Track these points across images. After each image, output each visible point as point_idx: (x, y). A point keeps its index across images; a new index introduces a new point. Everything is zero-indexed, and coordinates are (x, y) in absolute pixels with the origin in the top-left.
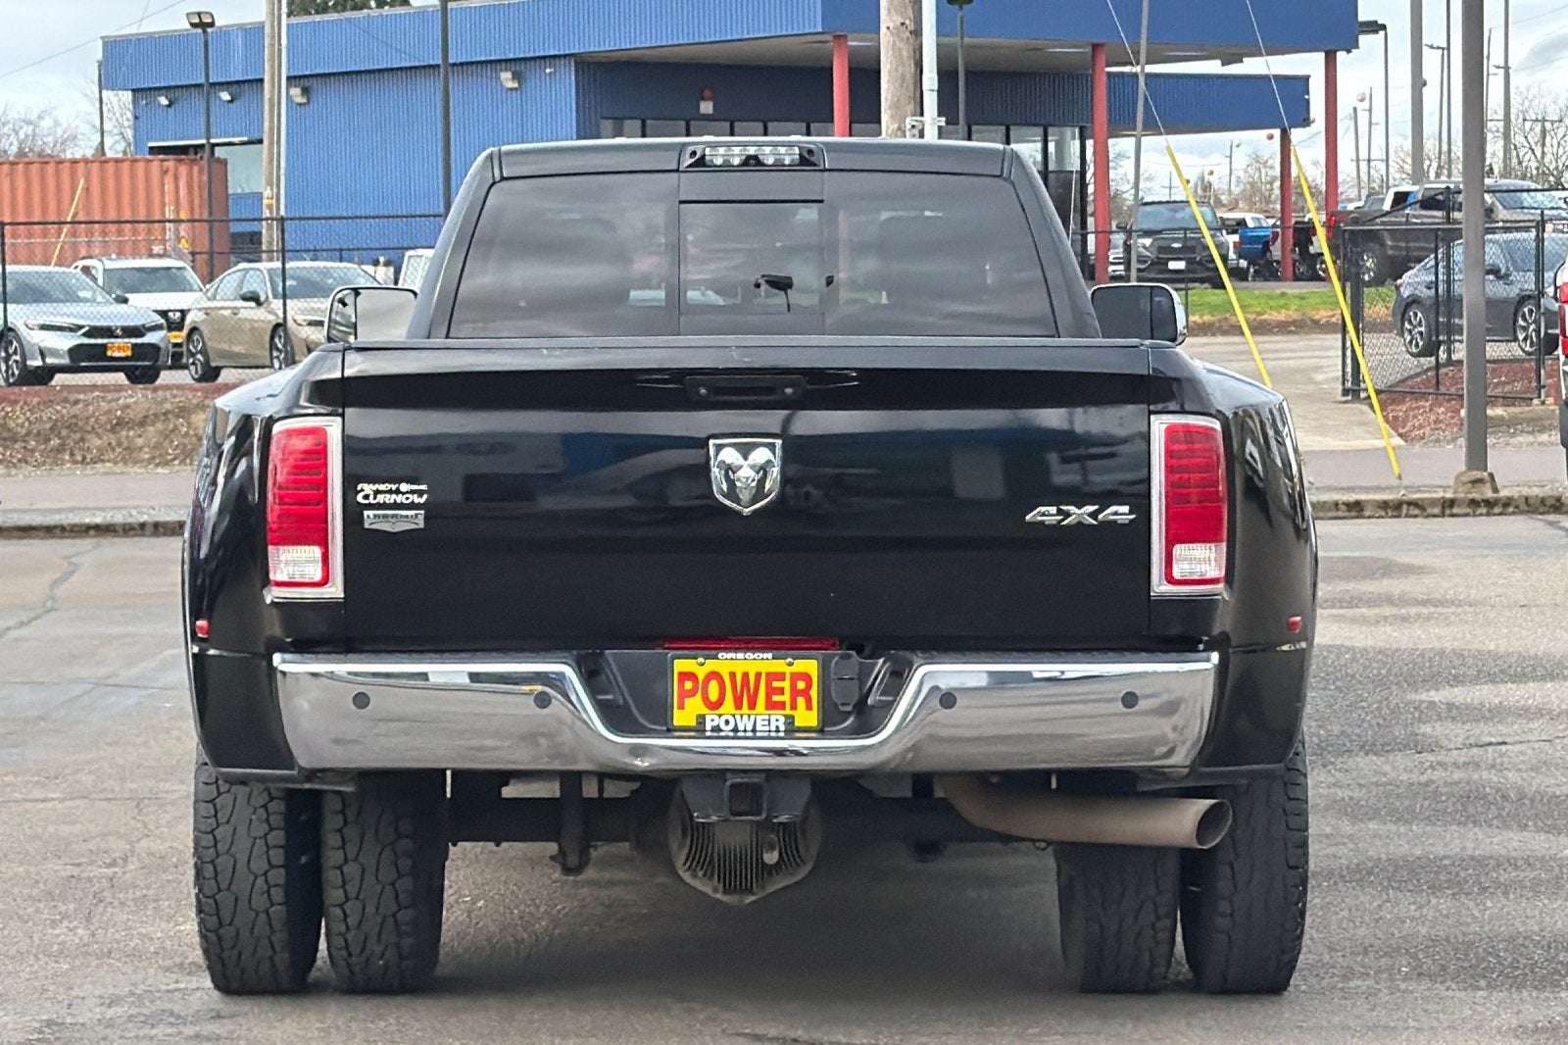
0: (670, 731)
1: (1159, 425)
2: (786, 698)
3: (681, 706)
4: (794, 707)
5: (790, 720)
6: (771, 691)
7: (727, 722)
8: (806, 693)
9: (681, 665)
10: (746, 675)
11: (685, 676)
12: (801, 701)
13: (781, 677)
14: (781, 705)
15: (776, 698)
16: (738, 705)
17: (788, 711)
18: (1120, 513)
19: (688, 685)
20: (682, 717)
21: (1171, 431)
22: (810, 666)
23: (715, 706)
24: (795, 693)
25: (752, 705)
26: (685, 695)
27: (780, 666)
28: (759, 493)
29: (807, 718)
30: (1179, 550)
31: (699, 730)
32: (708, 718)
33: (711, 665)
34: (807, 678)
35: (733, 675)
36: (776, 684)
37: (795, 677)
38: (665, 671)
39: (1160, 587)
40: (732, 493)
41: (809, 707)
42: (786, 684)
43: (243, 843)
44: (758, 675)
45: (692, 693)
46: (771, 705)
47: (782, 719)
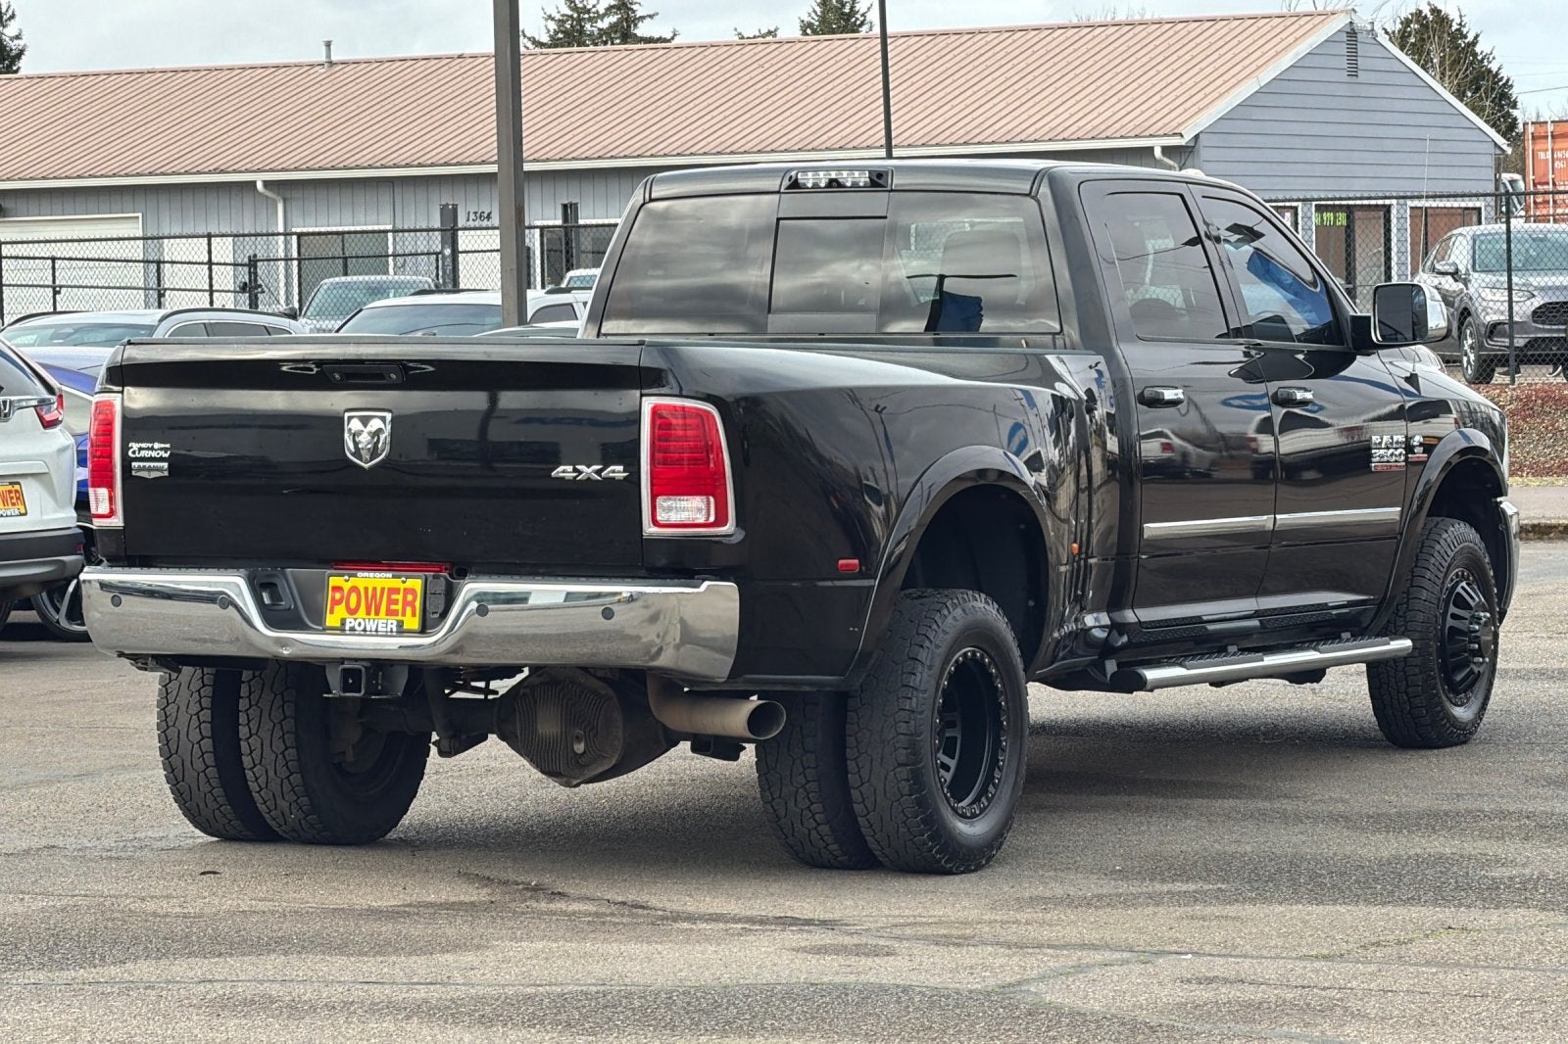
0: (325, 630)
1: (648, 404)
2: (399, 607)
3: (332, 612)
4: (404, 614)
5: (400, 624)
6: (391, 602)
7: (360, 624)
8: (412, 604)
9: (334, 581)
10: (375, 589)
11: (337, 589)
12: (409, 610)
13: (396, 591)
14: (394, 613)
15: (393, 607)
16: (368, 613)
17: (400, 618)
18: (617, 471)
19: (338, 596)
20: (332, 620)
21: (655, 411)
22: (416, 584)
23: (352, 612)
24: (406, 603)
25: (377, 613)
26: (336, 602)
27: (397, 583)
28: (374, 453)
29: (413, 622)
30: (660, 500)
31: (341, 629)
32: (348, 621)
33: (353, 581)
34: (413, 591)
35: (366, 589)
36: (394, 597)
37: (407, 591)
38: (324, 585)
39: (649, 530)
40: (357, 453)
41: (414, 615)
42: (400, 597)
43: (183, 719)
44: (383, 589)
45: (339, 602)
46: (390, 613)
47: (395, 623)
